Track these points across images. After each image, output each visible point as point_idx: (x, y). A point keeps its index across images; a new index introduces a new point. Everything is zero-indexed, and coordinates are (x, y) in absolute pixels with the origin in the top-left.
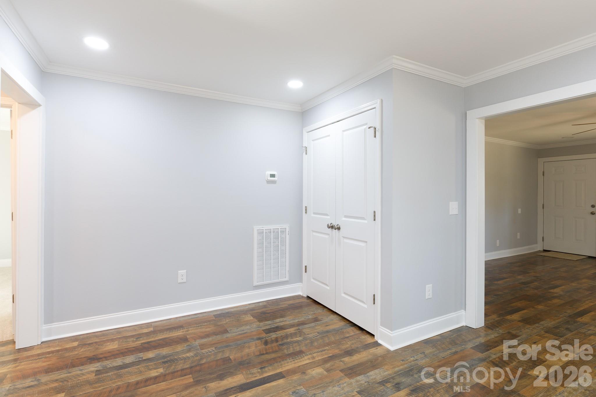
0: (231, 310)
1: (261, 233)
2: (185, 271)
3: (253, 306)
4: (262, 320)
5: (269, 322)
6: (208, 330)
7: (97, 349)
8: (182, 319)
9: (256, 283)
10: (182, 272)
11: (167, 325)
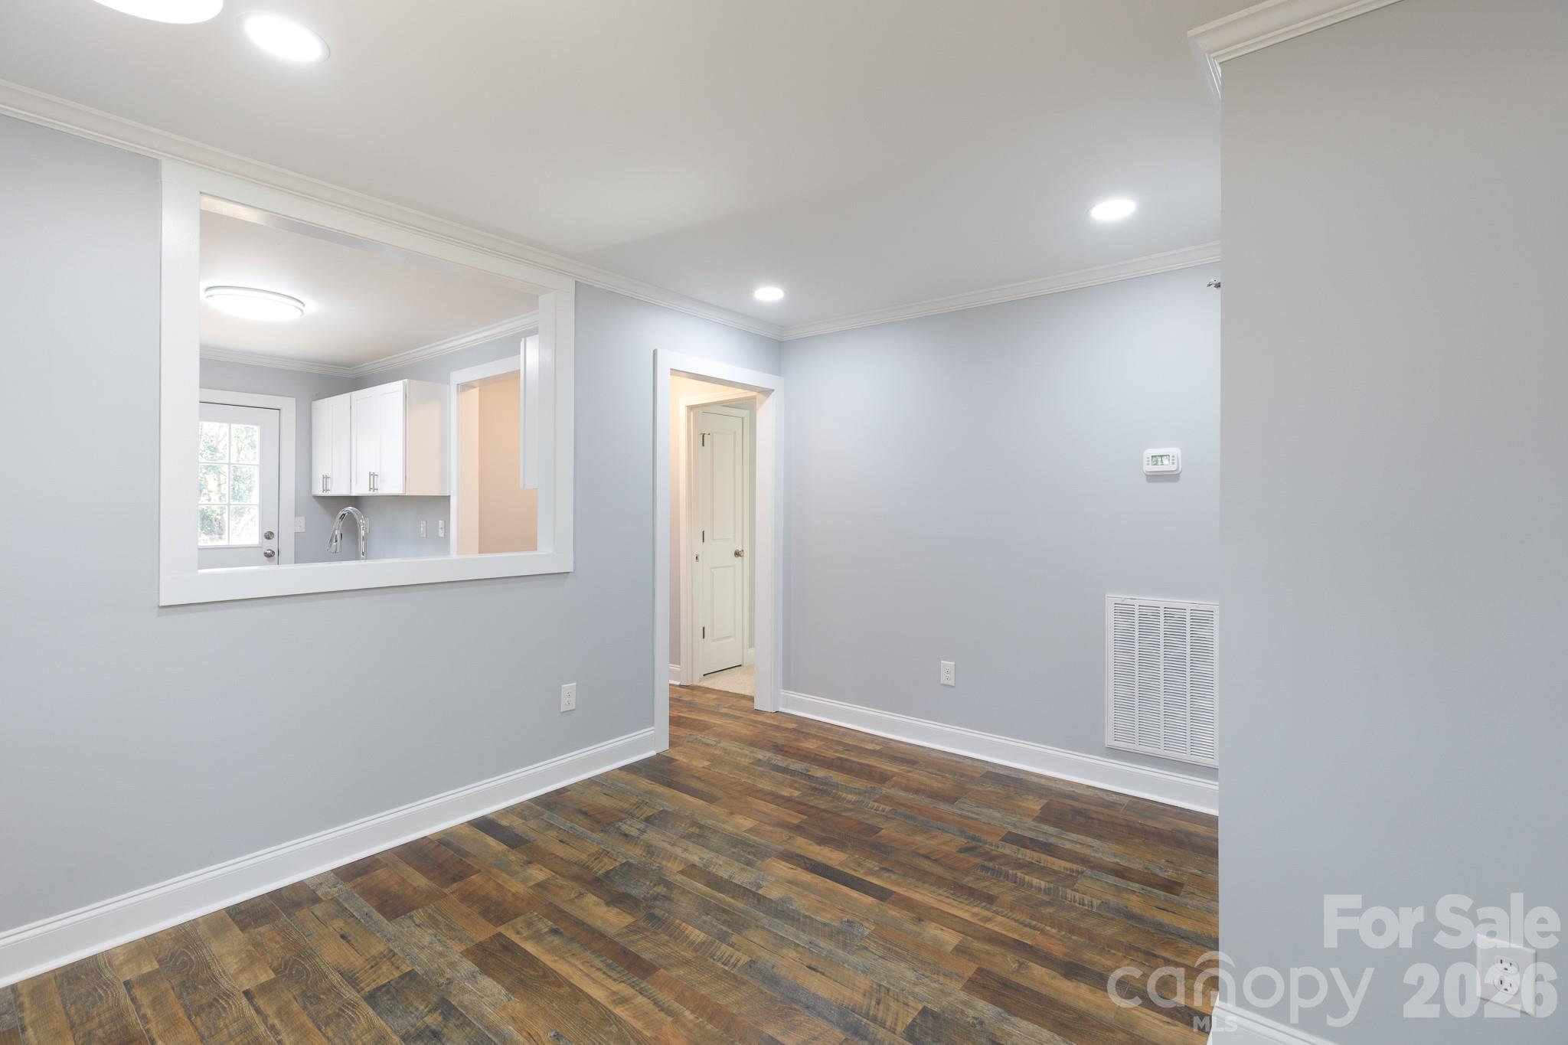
0: (1033, 778)
1: (1124, 612)
2: (953, 663)
3: (1090, 793)
4: (1047, 820)
5: (1052, 830)
6: (935, 784)
7: (797, 740)
8: (934, 754)
9: (1110, 741)
10: (947, 665)
11: (904, 753)
